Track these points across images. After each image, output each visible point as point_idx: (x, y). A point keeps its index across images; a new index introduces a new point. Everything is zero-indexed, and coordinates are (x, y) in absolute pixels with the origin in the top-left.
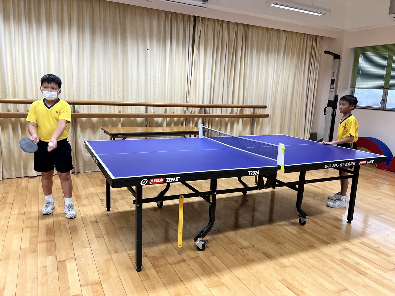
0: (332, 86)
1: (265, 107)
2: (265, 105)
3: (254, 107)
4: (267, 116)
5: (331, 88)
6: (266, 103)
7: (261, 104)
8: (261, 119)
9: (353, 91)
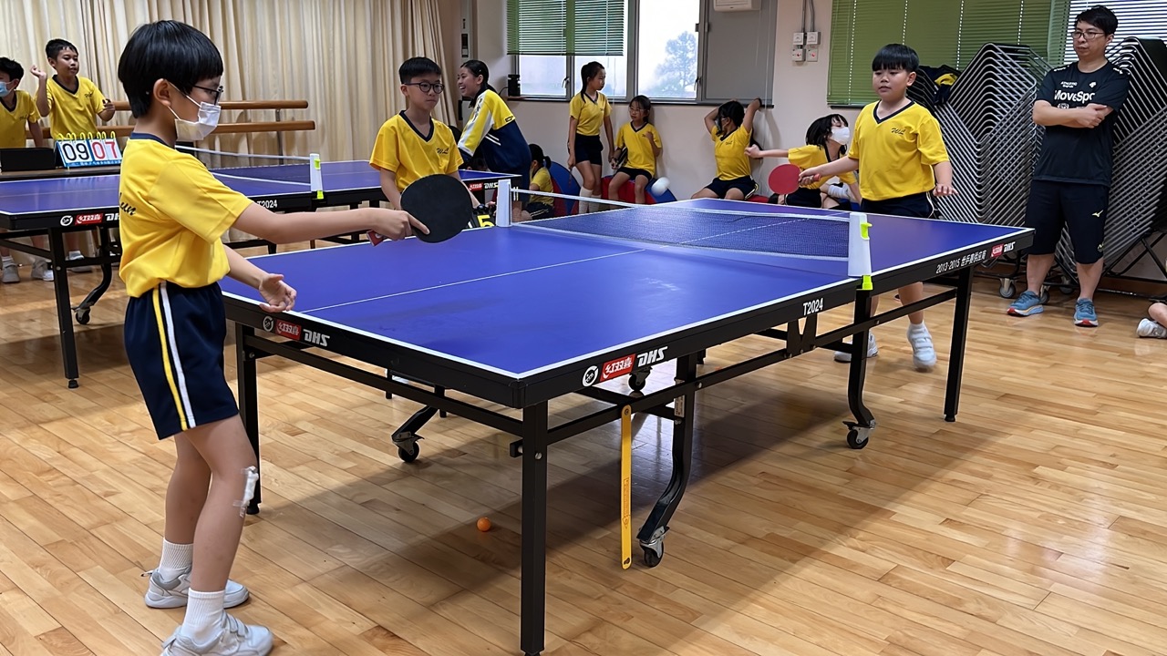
0: (465, 52)
1: (305, 105)
2: (304, 99)
3: (278, 106)
4: (311, 126)
5: (463, 56)
6: (308, 95)
7: (298, 99)
8: (299, 133)
9: (515, 64)
